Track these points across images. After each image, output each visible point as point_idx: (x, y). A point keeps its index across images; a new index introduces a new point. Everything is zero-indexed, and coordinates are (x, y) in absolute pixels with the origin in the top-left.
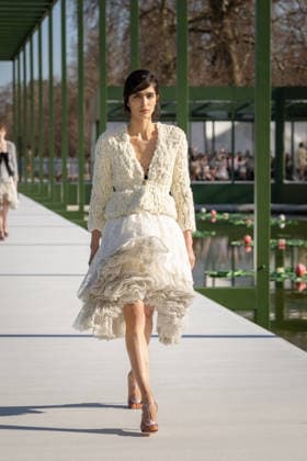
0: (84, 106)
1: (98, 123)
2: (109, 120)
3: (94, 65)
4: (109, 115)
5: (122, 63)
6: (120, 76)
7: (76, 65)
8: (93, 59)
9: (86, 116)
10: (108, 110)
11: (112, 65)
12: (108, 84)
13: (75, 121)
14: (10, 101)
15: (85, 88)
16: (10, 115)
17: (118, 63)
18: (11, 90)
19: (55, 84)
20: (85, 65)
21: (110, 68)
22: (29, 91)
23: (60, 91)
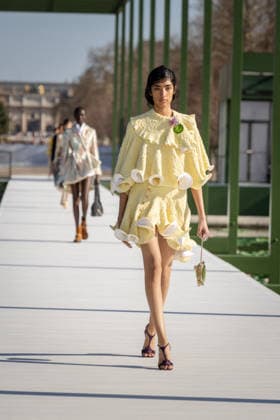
0: (211, 79)
1: (229, 102)
2: (244, 99)
3: (226, 22)
4: (244, 93)
5: (266, 20)
6: (263, 39)
7: (202, 22)
8: (227, 14)
9: (213, 93)
10: (242, 85)
11: (251, 23)
12: (246, 49)
13: (198, 99)
14: (110, 68)
15: (213, 54)
16: (110, 88)
17: (259, 19)
18: (112, 54)
19: (172, 47)
20: (213, 22)
21: (248, 26)
22: (136, 56)
23: (178, 56)
